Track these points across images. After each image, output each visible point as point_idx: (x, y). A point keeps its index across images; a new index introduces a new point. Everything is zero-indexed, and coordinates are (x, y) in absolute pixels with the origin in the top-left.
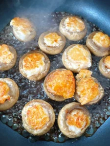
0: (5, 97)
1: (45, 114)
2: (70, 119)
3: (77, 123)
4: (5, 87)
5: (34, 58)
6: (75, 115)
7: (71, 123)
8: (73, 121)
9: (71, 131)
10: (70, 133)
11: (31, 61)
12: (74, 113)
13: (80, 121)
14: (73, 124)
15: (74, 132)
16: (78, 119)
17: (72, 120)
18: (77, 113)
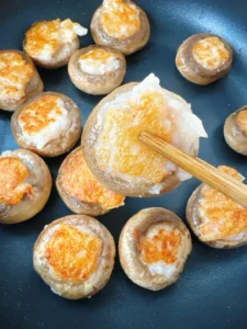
0: (21, 188)
1: (87, 236)
2: (147, 251)
3: (163, 253)
4: (17, 168)
5: (40, 107)
6: (156, 237)
7: (153, 258)
8: (156, 251)
9: (157, 276)
10: (155, 280)
11: (37, 113)
12: (153, 233)
13: (170, 248)
14: (156, 260)
15: (161, 276)
16: (165, 246)
17: (151, 249)
18: (161, 232)
